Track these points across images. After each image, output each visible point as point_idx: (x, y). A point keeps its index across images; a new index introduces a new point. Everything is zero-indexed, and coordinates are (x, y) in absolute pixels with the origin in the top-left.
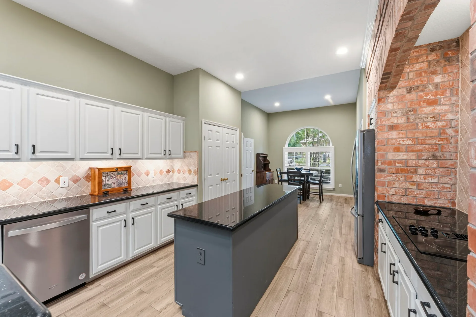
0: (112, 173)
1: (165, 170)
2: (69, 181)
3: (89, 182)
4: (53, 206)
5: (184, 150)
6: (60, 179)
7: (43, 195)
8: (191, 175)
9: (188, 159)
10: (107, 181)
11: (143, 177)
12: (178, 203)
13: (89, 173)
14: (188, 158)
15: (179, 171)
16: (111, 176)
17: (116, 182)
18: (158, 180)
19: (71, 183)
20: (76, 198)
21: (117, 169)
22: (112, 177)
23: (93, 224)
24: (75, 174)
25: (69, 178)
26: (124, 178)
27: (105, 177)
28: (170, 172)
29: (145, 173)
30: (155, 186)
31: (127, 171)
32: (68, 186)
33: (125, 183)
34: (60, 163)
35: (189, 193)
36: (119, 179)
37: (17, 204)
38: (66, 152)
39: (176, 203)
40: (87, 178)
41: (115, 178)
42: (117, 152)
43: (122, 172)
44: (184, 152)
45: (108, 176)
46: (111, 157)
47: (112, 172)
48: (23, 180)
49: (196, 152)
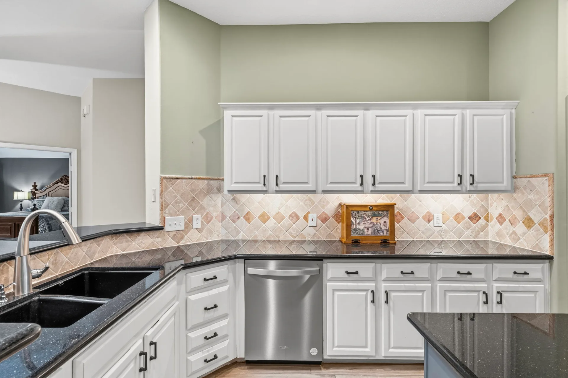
0: (365, 213)
1: (467, 214)
2: (317, 219)
3: (339, 223)
4: (301, 247)
5: (514, 174)
6: (308, 215)
7: (293, 233)
8: (532, 232)
9: (523, 194)
10: (357, 224)
11: (421, 223)
12: (488, 287)
13: (339, 210)
14: (524, 191)
15: (501, 219)
16: (363, 217)
17: (371, 227)
18: (451, 232)
19: (319, 222)
20: (324, 242)
21: (371, 208)
22: (364, 220)
23: (328, 284)
24: (324, 211)
25: (317, 215)
26: (383, 222)
27: (355, 218)
28: (480, 218)
29: (424, 218)
30: (443, 242)
31: (387, 211)
32: (316, 226)
33: (385, 231)
34: (308, 196)
35: (523, 272)
36: (375, 223)
37: (273, 238)
38: (306, 183)
39: (483, 286)
40: (337, 217)
41: (368, 221)
42: (369, 180)
43: (381, 212)
44: (514, 177)
45: (359, 217)
46: (360, 188)
47: (365, 211)
48: (277, 214)
49: (546, 175)
